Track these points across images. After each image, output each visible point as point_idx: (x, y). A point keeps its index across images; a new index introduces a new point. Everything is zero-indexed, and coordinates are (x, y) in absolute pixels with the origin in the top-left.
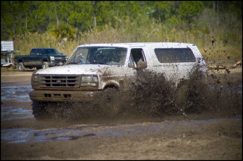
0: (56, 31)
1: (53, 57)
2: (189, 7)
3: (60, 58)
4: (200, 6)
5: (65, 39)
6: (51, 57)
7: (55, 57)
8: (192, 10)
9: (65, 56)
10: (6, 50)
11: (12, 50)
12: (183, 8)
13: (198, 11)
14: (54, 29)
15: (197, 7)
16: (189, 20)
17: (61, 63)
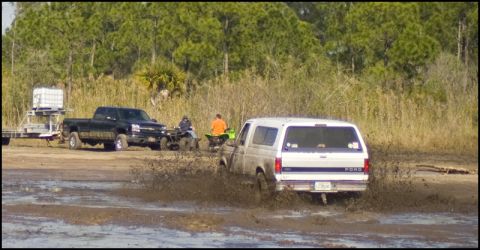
0: (148, 75)
1: (138, 126)
2: (412, 46)
3: (151, 129)
4: (433, 46)
5: (165, 93)
6: (134, 126)
7: (141, 125)
8: (416, 52)
9: (160, 126)
10: (47, 106)
11: (61, 106)
12: (398, 48)
13: (427, 57)
14: (145, 71)
15: (426, 47)
16: (409, 71)
17: (152, 139)
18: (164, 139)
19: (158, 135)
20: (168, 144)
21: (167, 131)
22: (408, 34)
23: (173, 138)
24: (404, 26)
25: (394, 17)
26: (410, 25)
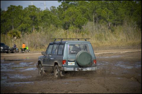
1: (2, 47)
2: (80, 21)
3: (6, 48)
4: (85, 20)
5: (15, 38)
6: (1, 47)
7: (3, 47)
8: (81, 22)
9: (8, 47)
12: (76, 22)
13: (84, 23)
15: (84, 21)
16: (80, 27)
17: (6, 51)
18: (9, 50)
19: (8, 49)
20: (11, 52)
21: (10, 48)
22: (79, 18)
23: (12, 50)
24: (78, 16)
25: (75, 13)
26: (79, 15)
